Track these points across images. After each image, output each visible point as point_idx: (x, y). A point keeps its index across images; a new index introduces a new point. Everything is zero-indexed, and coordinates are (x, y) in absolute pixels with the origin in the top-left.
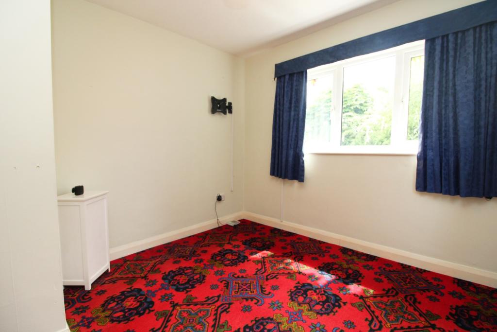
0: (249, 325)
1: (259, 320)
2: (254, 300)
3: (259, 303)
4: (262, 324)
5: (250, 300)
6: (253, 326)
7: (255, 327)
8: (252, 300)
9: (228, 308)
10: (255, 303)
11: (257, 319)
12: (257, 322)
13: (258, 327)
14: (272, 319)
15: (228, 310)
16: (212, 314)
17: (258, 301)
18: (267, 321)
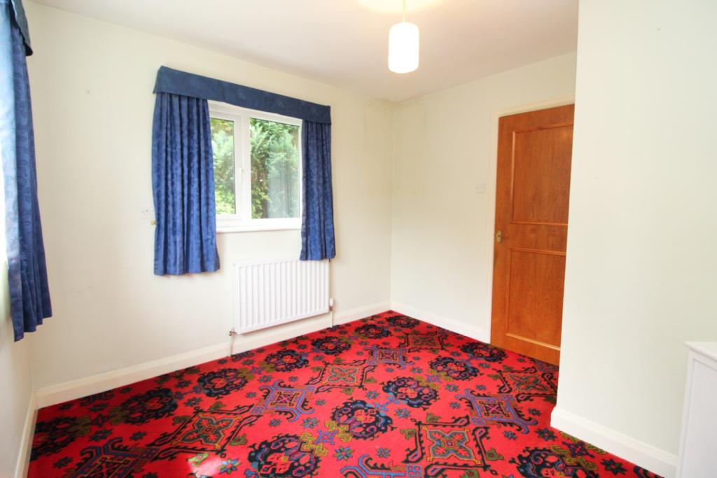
0: (381, 433)
1: (369, 437)
2: (372, 465)
3: (366, 458)
4: (367, 433)
5: (379, 466)
6: (377, 432)
7: (375, 430)
8: (375, 464)
9: (408, 455)
10: (371, 459)
11: (372, 438)
12: (372, 435)
13: (372, 430)
14: (354, 436)
15: (408, 452)
16: (426, 448)
17: (366, 462)
18: (361, 435)
